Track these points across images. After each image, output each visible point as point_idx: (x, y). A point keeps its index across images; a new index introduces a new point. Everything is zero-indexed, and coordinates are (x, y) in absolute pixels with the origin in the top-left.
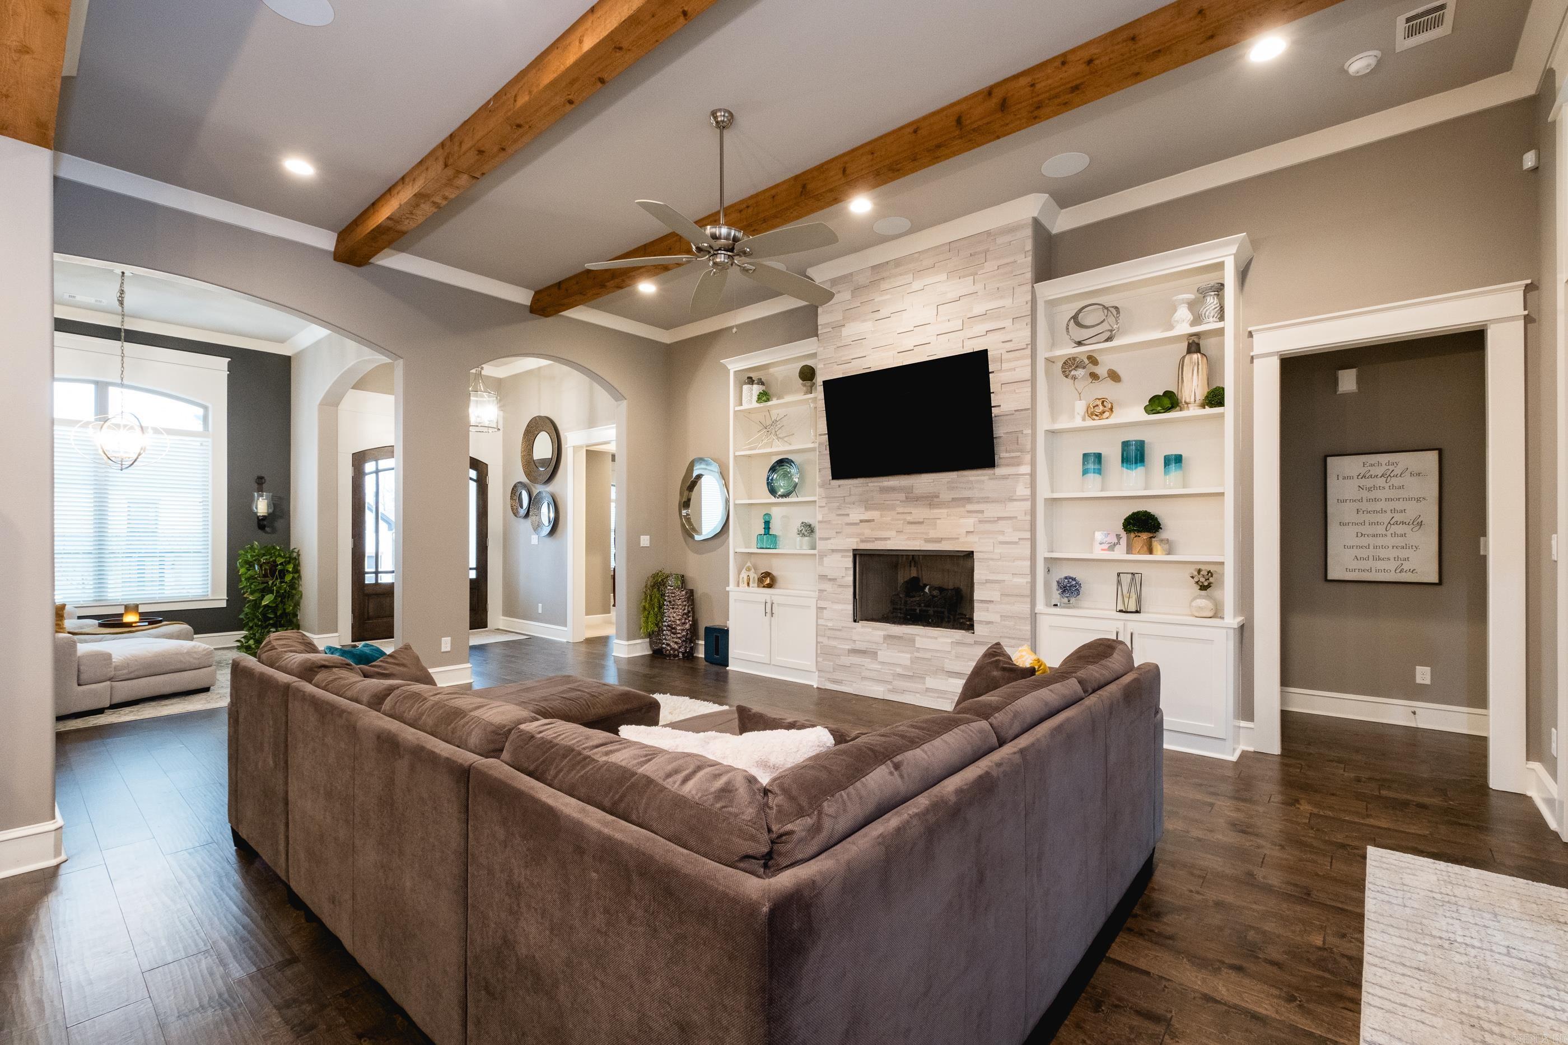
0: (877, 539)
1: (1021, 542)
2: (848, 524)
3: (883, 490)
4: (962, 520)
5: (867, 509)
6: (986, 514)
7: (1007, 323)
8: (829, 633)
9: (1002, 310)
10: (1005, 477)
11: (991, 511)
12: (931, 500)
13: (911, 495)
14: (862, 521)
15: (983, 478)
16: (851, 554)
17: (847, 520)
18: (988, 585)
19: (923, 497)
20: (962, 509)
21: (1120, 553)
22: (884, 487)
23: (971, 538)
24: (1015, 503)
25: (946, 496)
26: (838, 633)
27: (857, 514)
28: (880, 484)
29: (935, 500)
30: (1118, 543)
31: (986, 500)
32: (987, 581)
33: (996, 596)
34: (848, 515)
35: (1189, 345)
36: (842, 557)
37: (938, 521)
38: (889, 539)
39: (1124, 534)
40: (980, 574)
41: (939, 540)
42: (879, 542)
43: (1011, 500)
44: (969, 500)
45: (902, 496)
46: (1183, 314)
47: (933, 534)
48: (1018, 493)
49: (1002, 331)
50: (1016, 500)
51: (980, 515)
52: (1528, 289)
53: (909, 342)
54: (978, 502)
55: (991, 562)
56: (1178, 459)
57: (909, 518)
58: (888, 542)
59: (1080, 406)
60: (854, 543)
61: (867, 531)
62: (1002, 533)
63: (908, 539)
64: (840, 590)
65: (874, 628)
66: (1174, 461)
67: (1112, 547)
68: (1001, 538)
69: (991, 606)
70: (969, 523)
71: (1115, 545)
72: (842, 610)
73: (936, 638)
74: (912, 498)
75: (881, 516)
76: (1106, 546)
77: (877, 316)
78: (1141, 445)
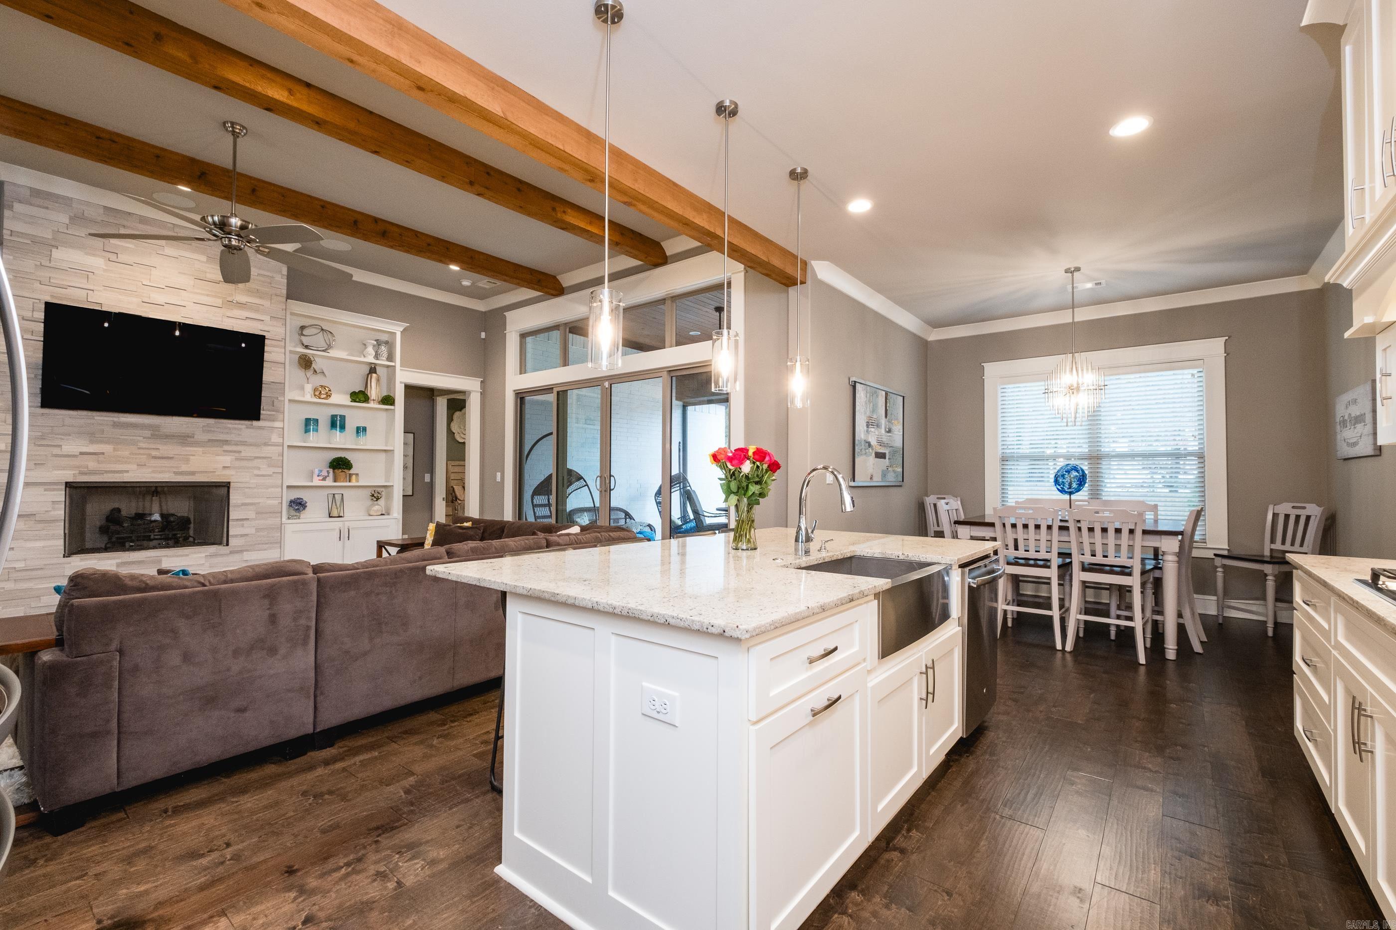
0: (107, 472)
1: (274, 475)
2: (57, 456)
3: (116, 425)
4: (217, 458)
5: (92, 442)
6: (243, 454)
7: (266, 318)
8: (14, 575)
9: (261, 307)
10: (260, 428)
11: (247, 452)
12: (185, 439)
13: (157, 433)
14: (81, 453)
15: (240, 426)
16: (64, 487)
17: (56, 451)
18: (243, 507)
19: (174, 436)
20: (219, 449)
21: (329, 482)
22: (119, 423)
23: (227, 472)
24: (270, 447)
25: (201, 436)
26: (39, 573)
27: (72, 446)
28: (116, 419)
29: (189, 439)
30: (328, 476)
31: (244, 443)
32: (244, 504)
33: (251, 515)
34: (60, 446)
35: (371, 368)
36: (45, 490)
37: (192, 457)
38: (127, 471)
39: (331, 471)
40: (234, 498)
41: (193, 473)
42: (110, 475)
43: (266, 444)
44: (226, 442)
45: (148, 433)
46: (370, 350)
47: (184, 468)
48: (272, 441)
49: (262, 322)
50: (272, 445)
51: (237, 455)
52: (482, 382)
53: (159, 297)
54: (236, 445)
55: (247, 490)
56: (365, 429)
57: (154, 453)
58: (125, 474)
59: (309, 388)
60: (70, 476)
61: (92, 464)
62: (259, 468)
63: (153, 472)
64: (42, 525)
65: (99, 559)
66: (361, 430)
67: (324, 479)
68: (256, 472)
69: (245, 522)
70: (227, 460)
71: (326, 477)
72: (43, 547)
73: (187, 555)
74: (157, 435)
75: (115, 450)
76: (321, 478)
77: (113, 257)
78: (343, 418)
